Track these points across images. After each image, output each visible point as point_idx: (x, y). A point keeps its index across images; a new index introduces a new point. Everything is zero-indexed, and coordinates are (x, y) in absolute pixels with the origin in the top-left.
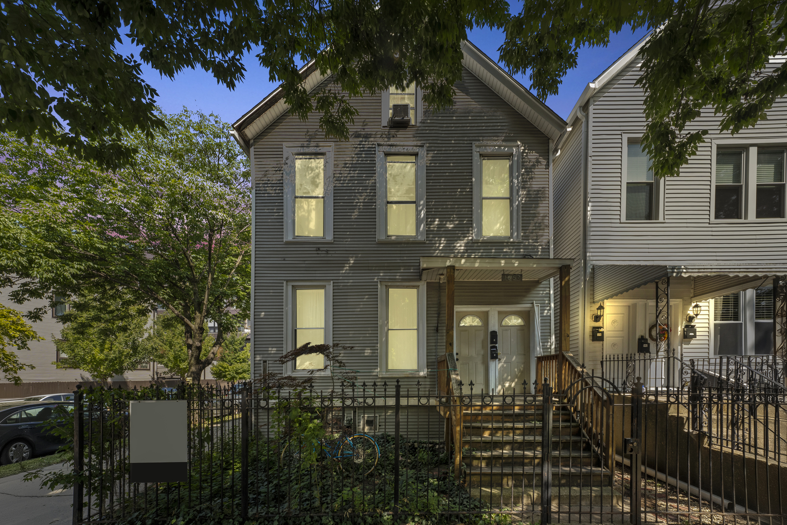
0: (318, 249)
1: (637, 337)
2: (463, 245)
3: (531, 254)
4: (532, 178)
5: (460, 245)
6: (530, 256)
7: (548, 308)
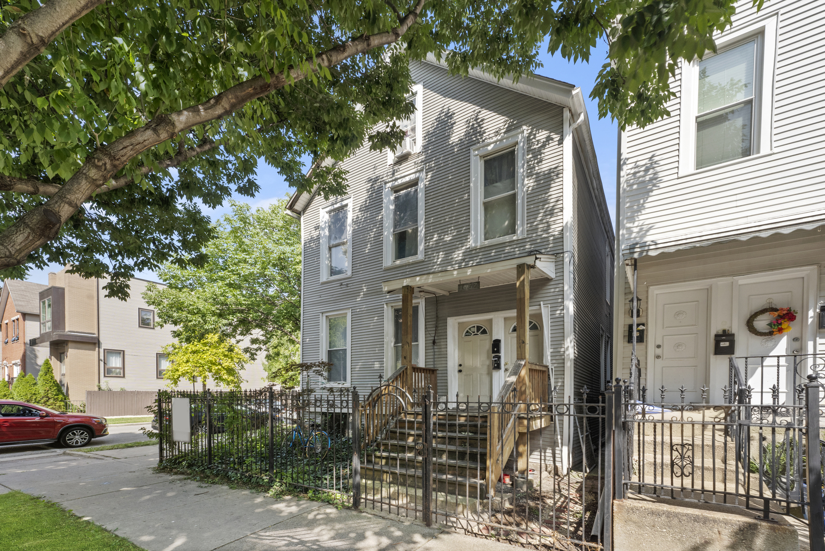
0: (341, 284)
1: (713, 332)
2: (461, 255)
3: (537, 249)
4: (541, 161)
5: (458, 255)
6: (536, 251)
7: (562, 307)
